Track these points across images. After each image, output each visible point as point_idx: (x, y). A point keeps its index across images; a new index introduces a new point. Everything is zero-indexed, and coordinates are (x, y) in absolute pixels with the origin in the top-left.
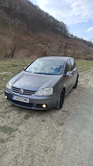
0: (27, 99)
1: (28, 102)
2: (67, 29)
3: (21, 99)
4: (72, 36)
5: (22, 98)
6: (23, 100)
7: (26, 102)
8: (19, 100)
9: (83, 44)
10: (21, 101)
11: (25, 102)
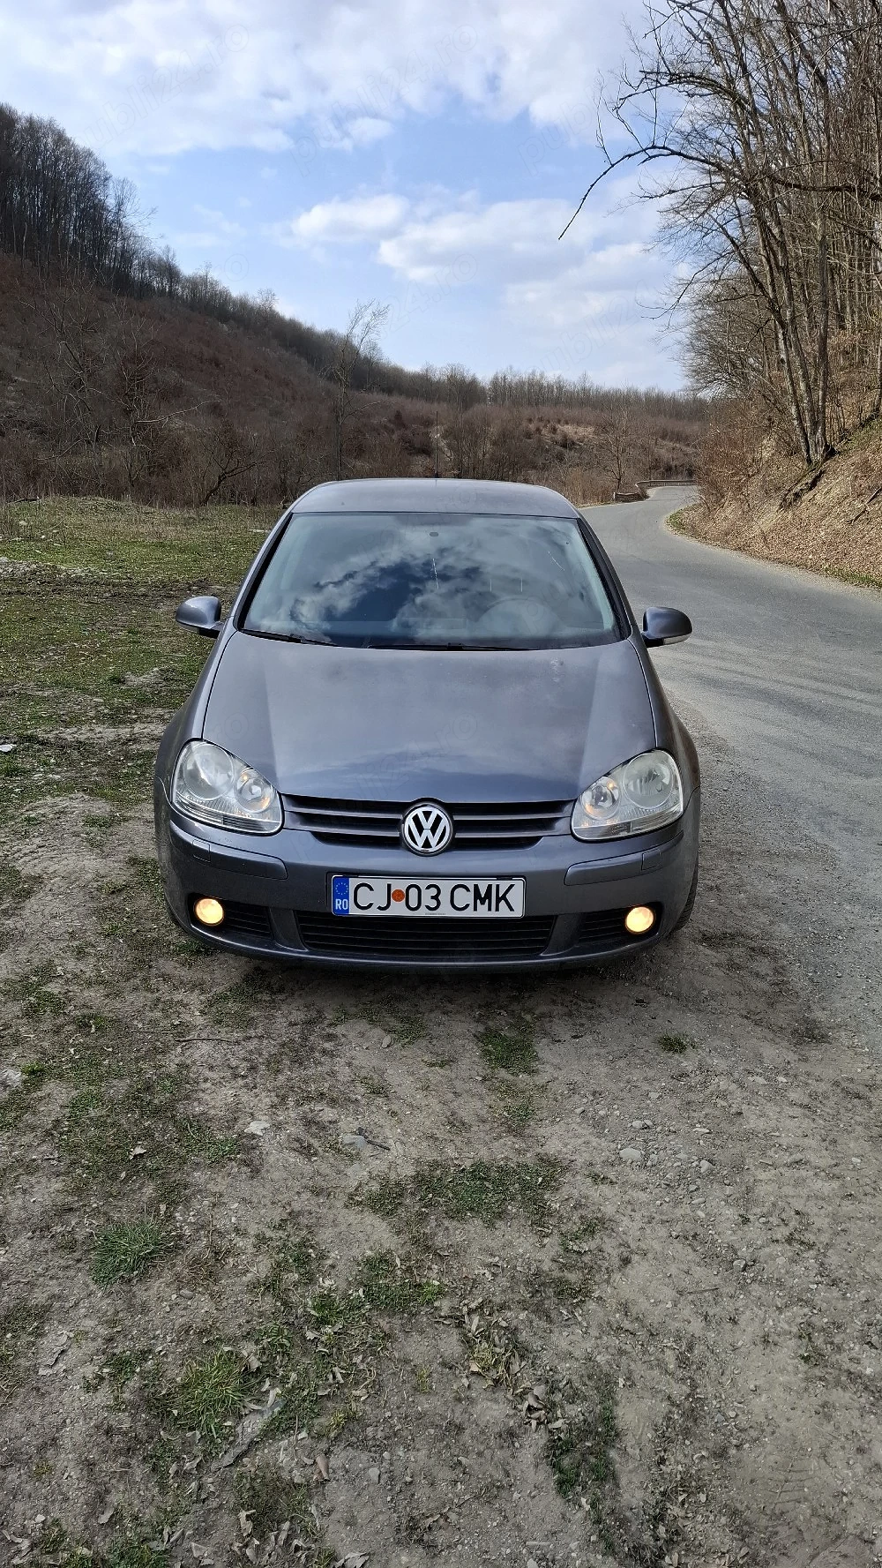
0: (504, 885)
1: (518, 912)
2: (111, 203)
3: (445, 898)
4: (169, 272)
5: (446, 886)
6: (464, 898)
7: (493, 914)
8: (423, 912)
9: (287, 354)
10: (446, 911)
11: (483, 912)
